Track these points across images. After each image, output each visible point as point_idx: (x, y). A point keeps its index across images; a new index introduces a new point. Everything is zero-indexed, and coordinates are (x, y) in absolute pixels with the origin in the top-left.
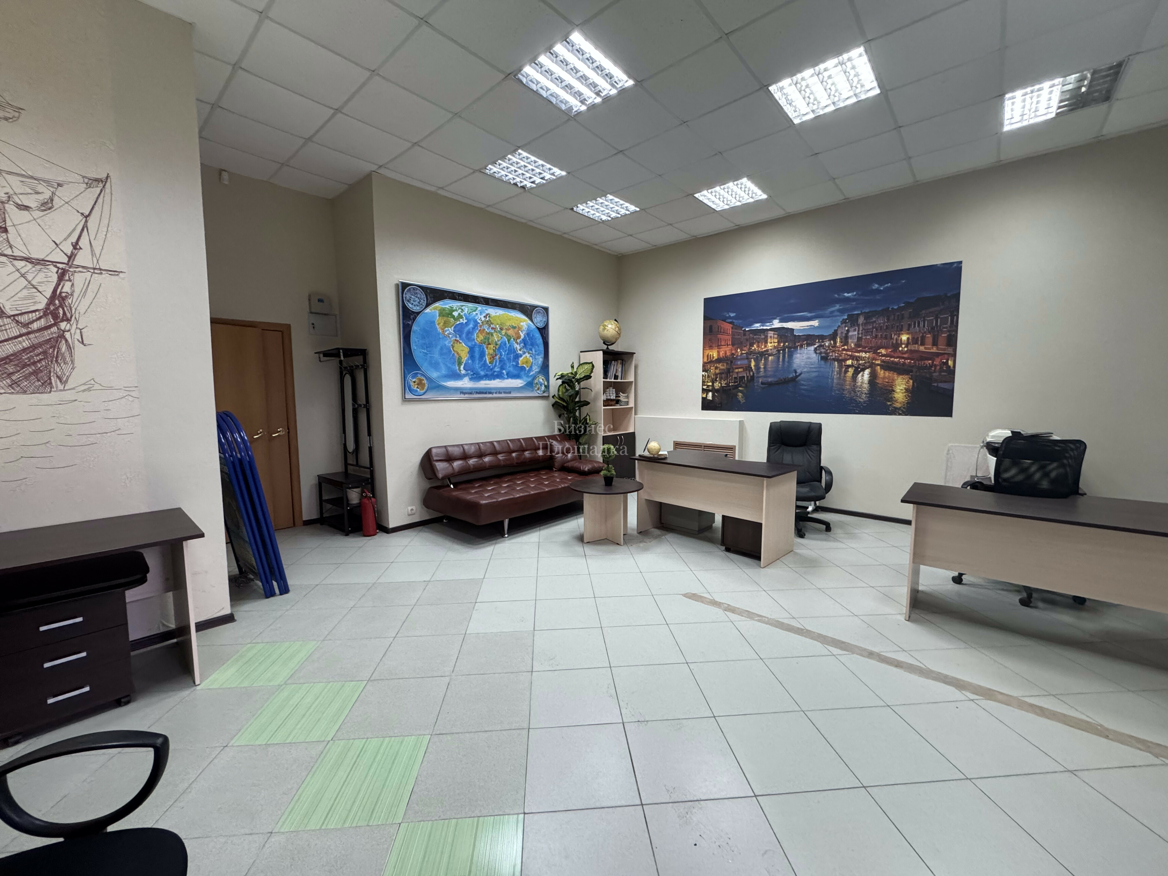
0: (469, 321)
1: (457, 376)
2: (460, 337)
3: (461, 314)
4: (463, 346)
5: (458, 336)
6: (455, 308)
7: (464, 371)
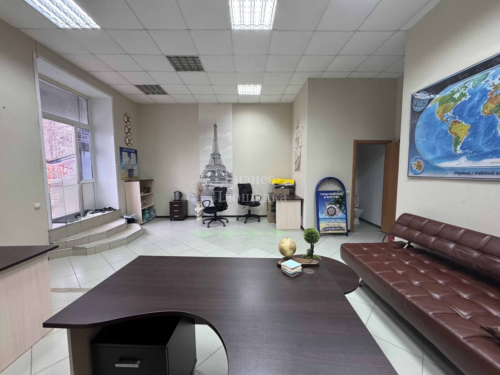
0: (473, 95)
1: (453, 157)
2: (460, 116)
3: (464, 92)
4: (462, 124)
5: (457, 116)
6: (456, 90)
7: (461, 151)
